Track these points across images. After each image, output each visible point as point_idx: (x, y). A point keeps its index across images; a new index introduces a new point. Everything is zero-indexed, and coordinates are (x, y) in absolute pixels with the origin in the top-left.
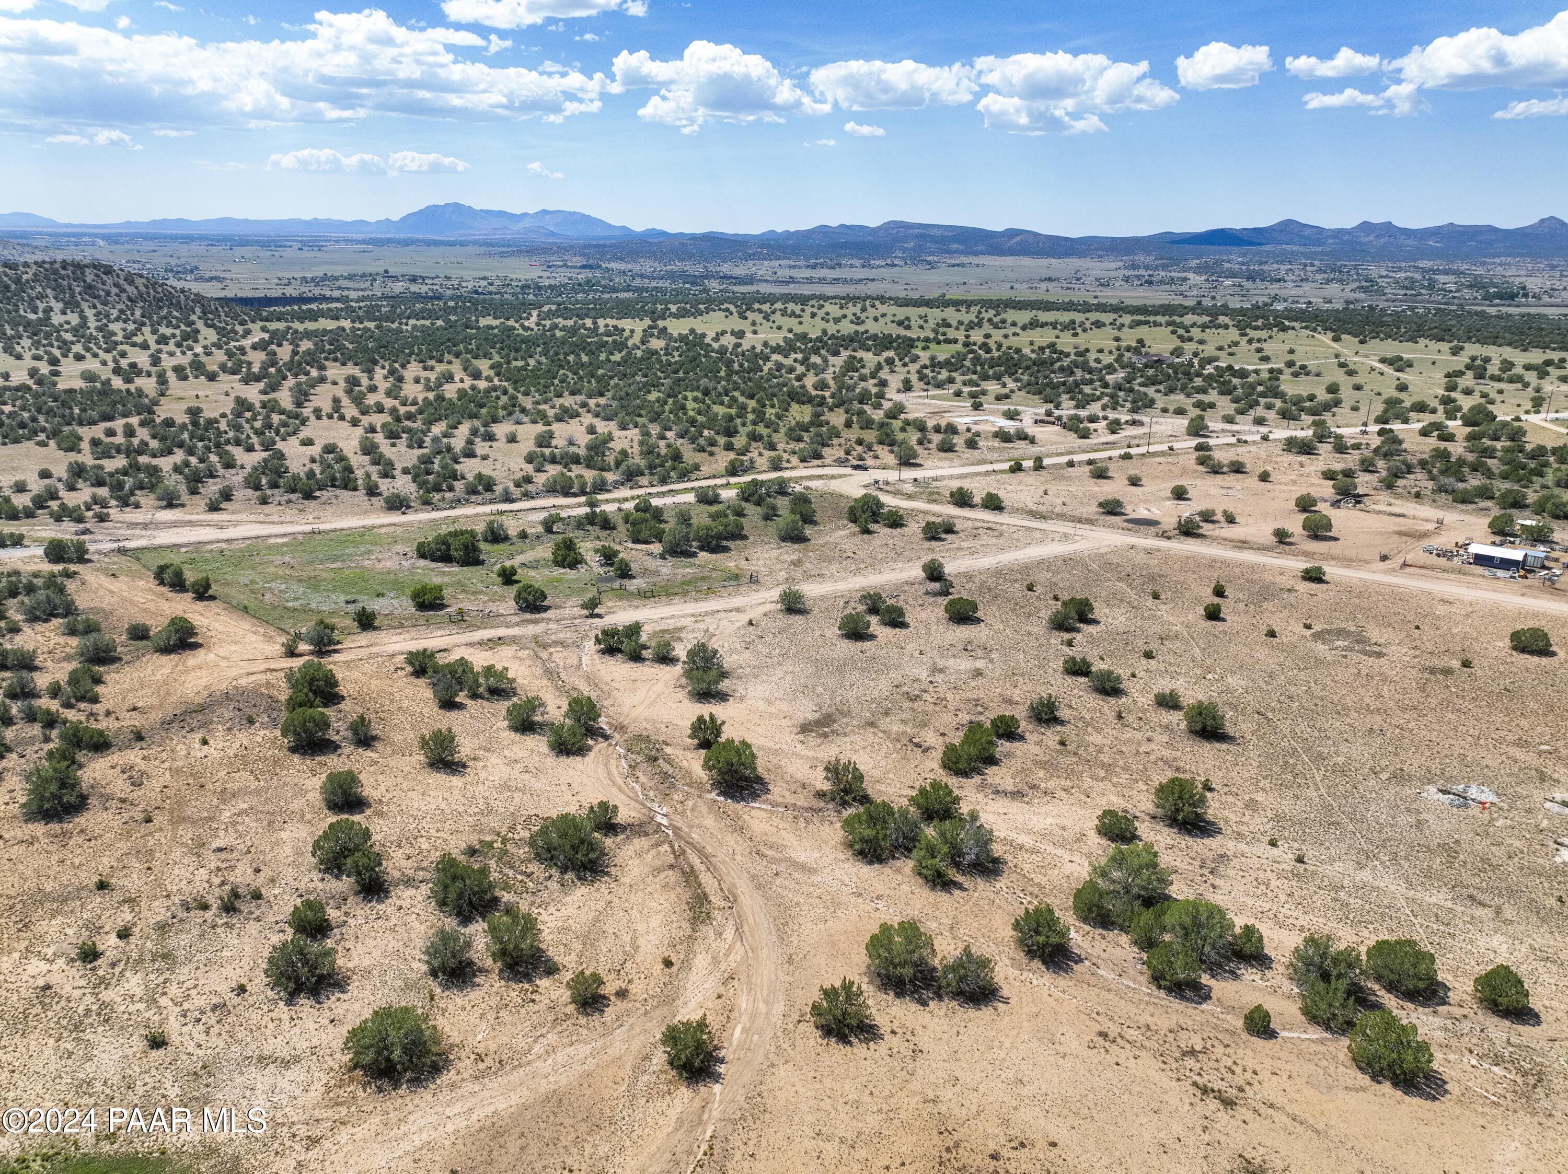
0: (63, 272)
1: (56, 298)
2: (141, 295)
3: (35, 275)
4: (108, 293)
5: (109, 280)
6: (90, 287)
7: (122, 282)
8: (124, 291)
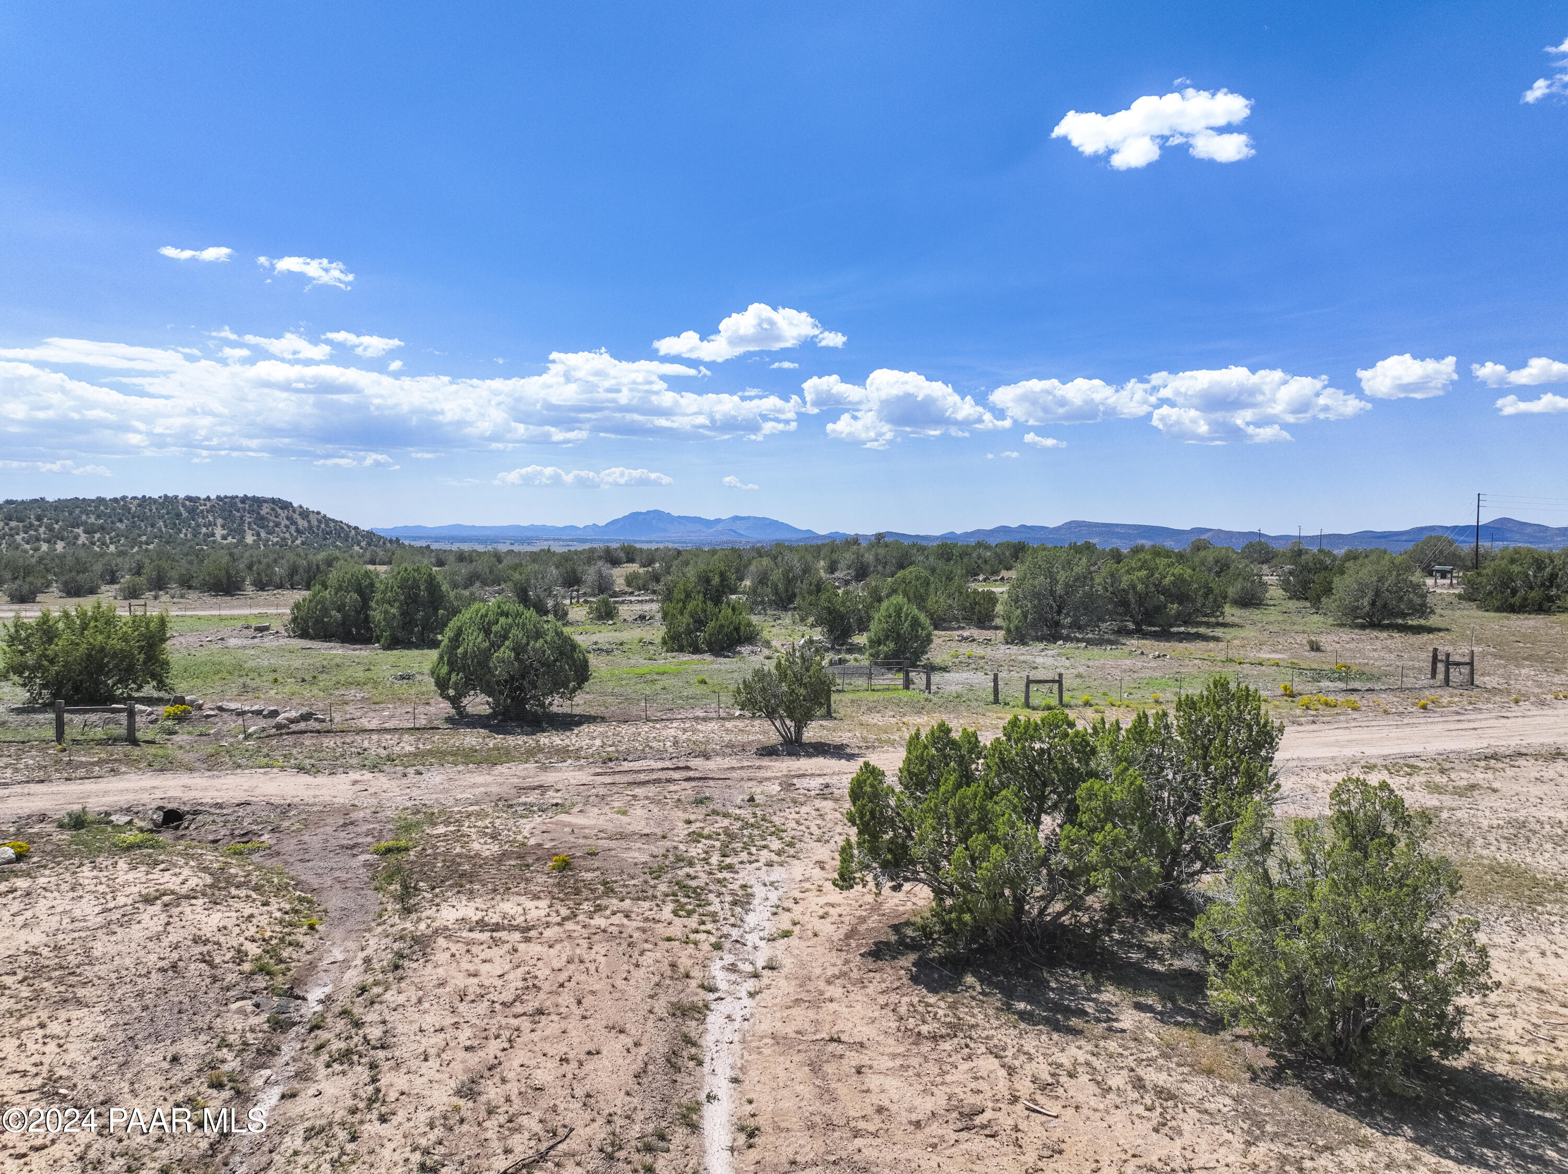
0: (240, 505)
1: (223, 526)
2: (310, 527)
3: (213, 506)
4: (277, 525)
5: (283, 514)
6: (262, 518)
7: (296, 516)
8: (294, 523)
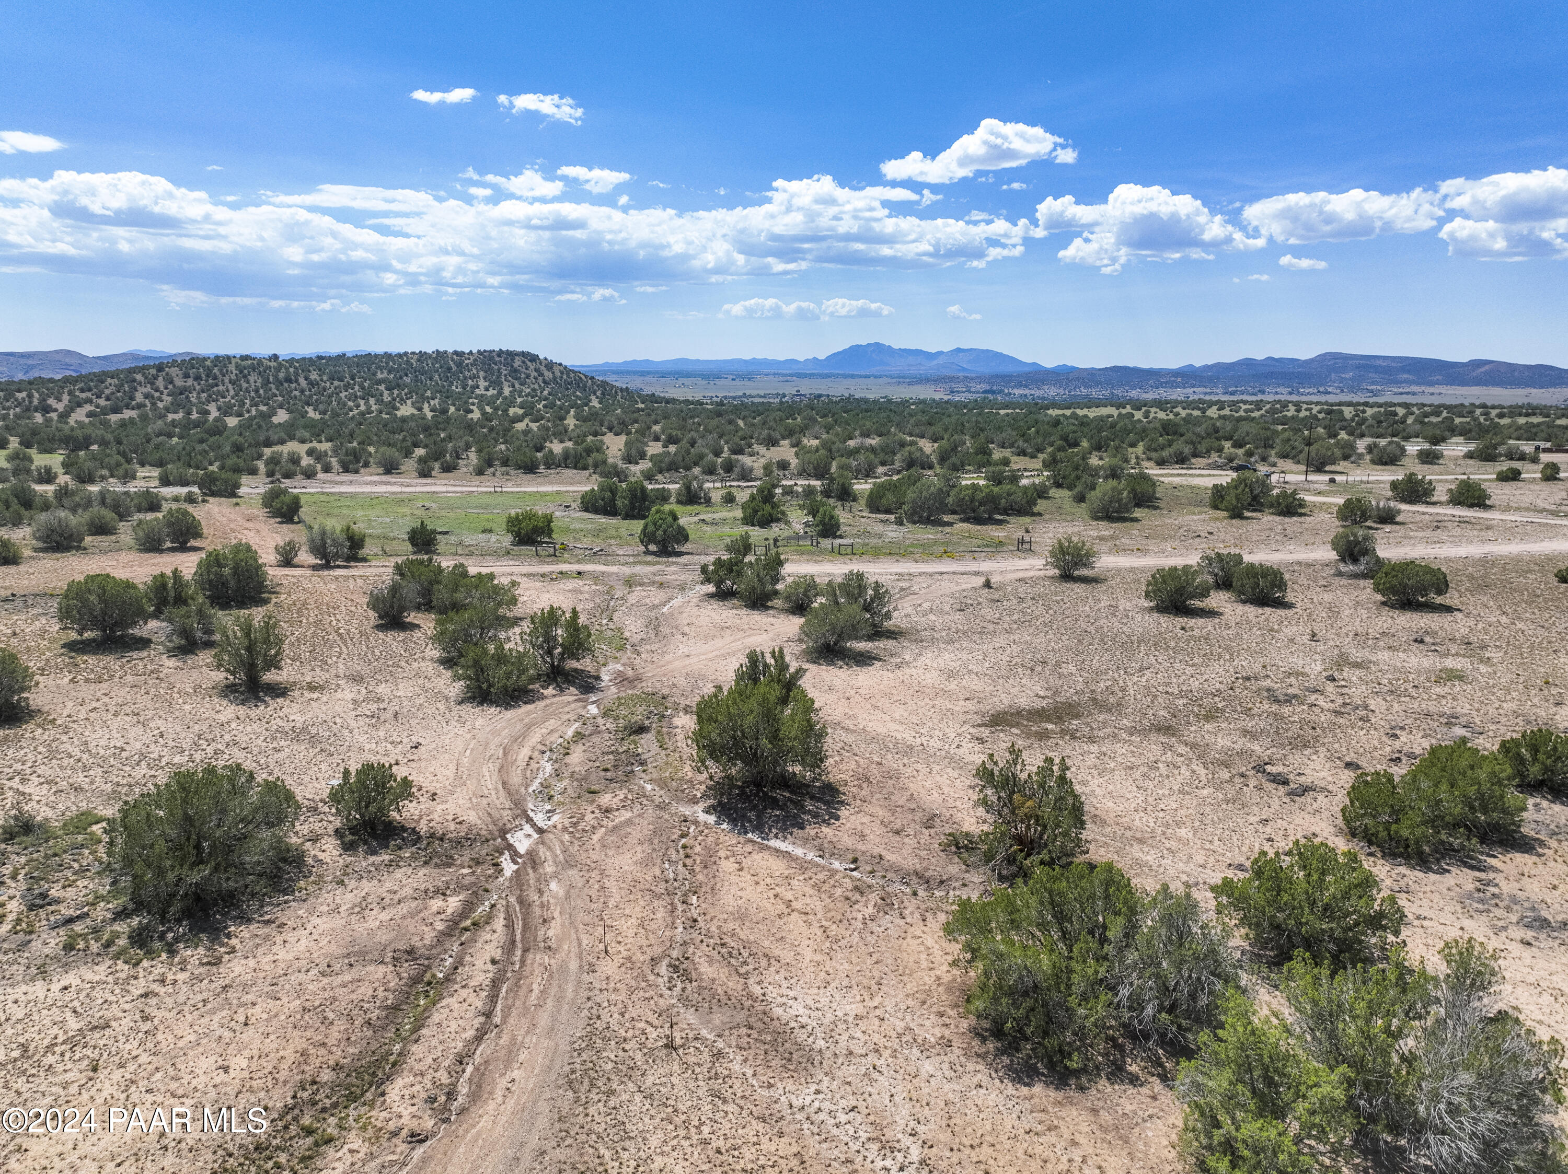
0: (497, 359)
1: (485, 378)
2: (555, 378)
3: (475, 360)
4: (528, 376)
5: (532, 366)
6: (516, 371)
7: (542, 368)
8: (541, 374)
